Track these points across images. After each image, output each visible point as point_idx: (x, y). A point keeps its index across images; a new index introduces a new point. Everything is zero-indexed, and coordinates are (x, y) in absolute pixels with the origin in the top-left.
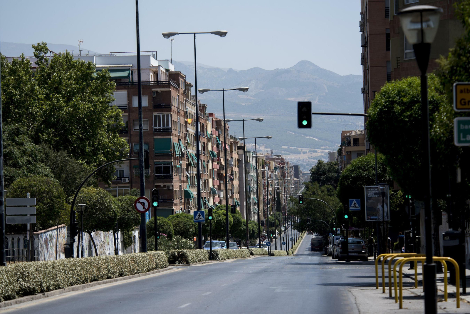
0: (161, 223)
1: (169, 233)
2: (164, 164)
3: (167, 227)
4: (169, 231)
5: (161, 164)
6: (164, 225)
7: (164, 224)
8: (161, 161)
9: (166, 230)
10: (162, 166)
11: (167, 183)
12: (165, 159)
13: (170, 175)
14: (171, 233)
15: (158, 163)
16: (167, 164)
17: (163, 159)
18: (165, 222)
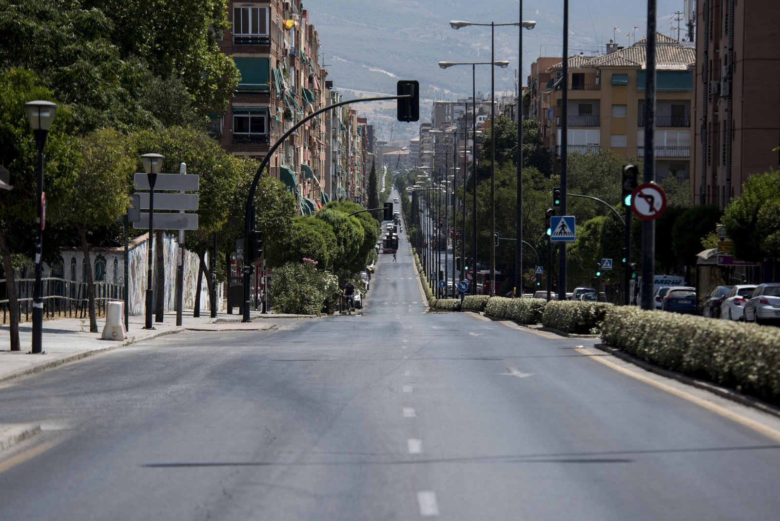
0: (303, 235)
1: (319, 257)
2: (252, 113)
3: (313, 246)
4: (320, 254)
5: (246, 113)
6: (309, 241)
7: (310, 237)
8: (247, 105)
9: (314, 252)
10: (249, 116)
11: (257, 151)
12: (254, 102)
13: (265, 135)
14: (323, 257)
15: (241, 110)
16: (260, 113)
17: (251, 102)
18: (312, 234)
